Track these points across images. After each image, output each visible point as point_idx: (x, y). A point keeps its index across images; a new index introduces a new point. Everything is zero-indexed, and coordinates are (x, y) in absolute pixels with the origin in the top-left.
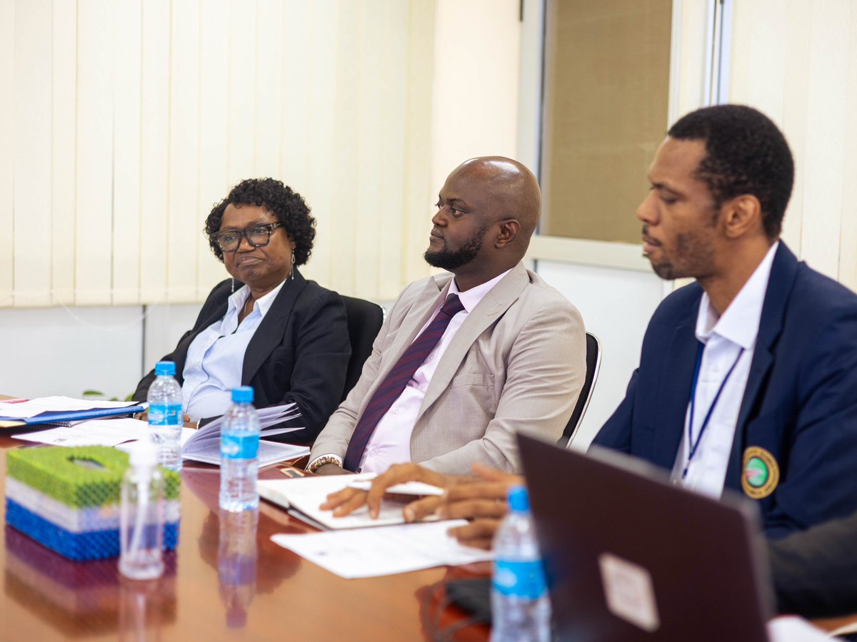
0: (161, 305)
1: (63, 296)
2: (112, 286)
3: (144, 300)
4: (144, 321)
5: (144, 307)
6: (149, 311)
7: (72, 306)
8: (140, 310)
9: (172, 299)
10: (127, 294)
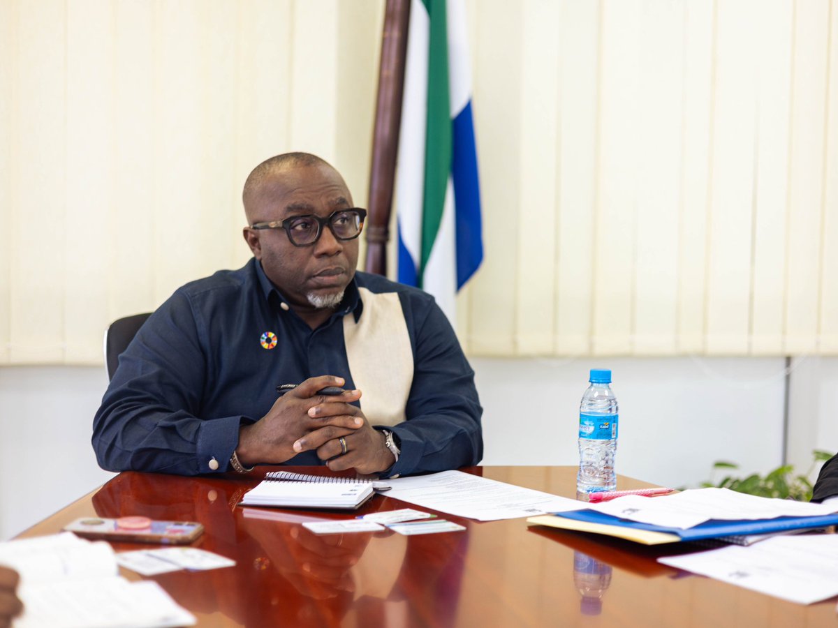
0: (811, 357)
1: (691, 343)
2: (750, 330)
3: (790, 349)
4: (788, 378)
5: (789, 360)
6: (795, 364)
7: (703, 356)
8: (783, 362)
9: (824, 349)
10: (768, 342)
